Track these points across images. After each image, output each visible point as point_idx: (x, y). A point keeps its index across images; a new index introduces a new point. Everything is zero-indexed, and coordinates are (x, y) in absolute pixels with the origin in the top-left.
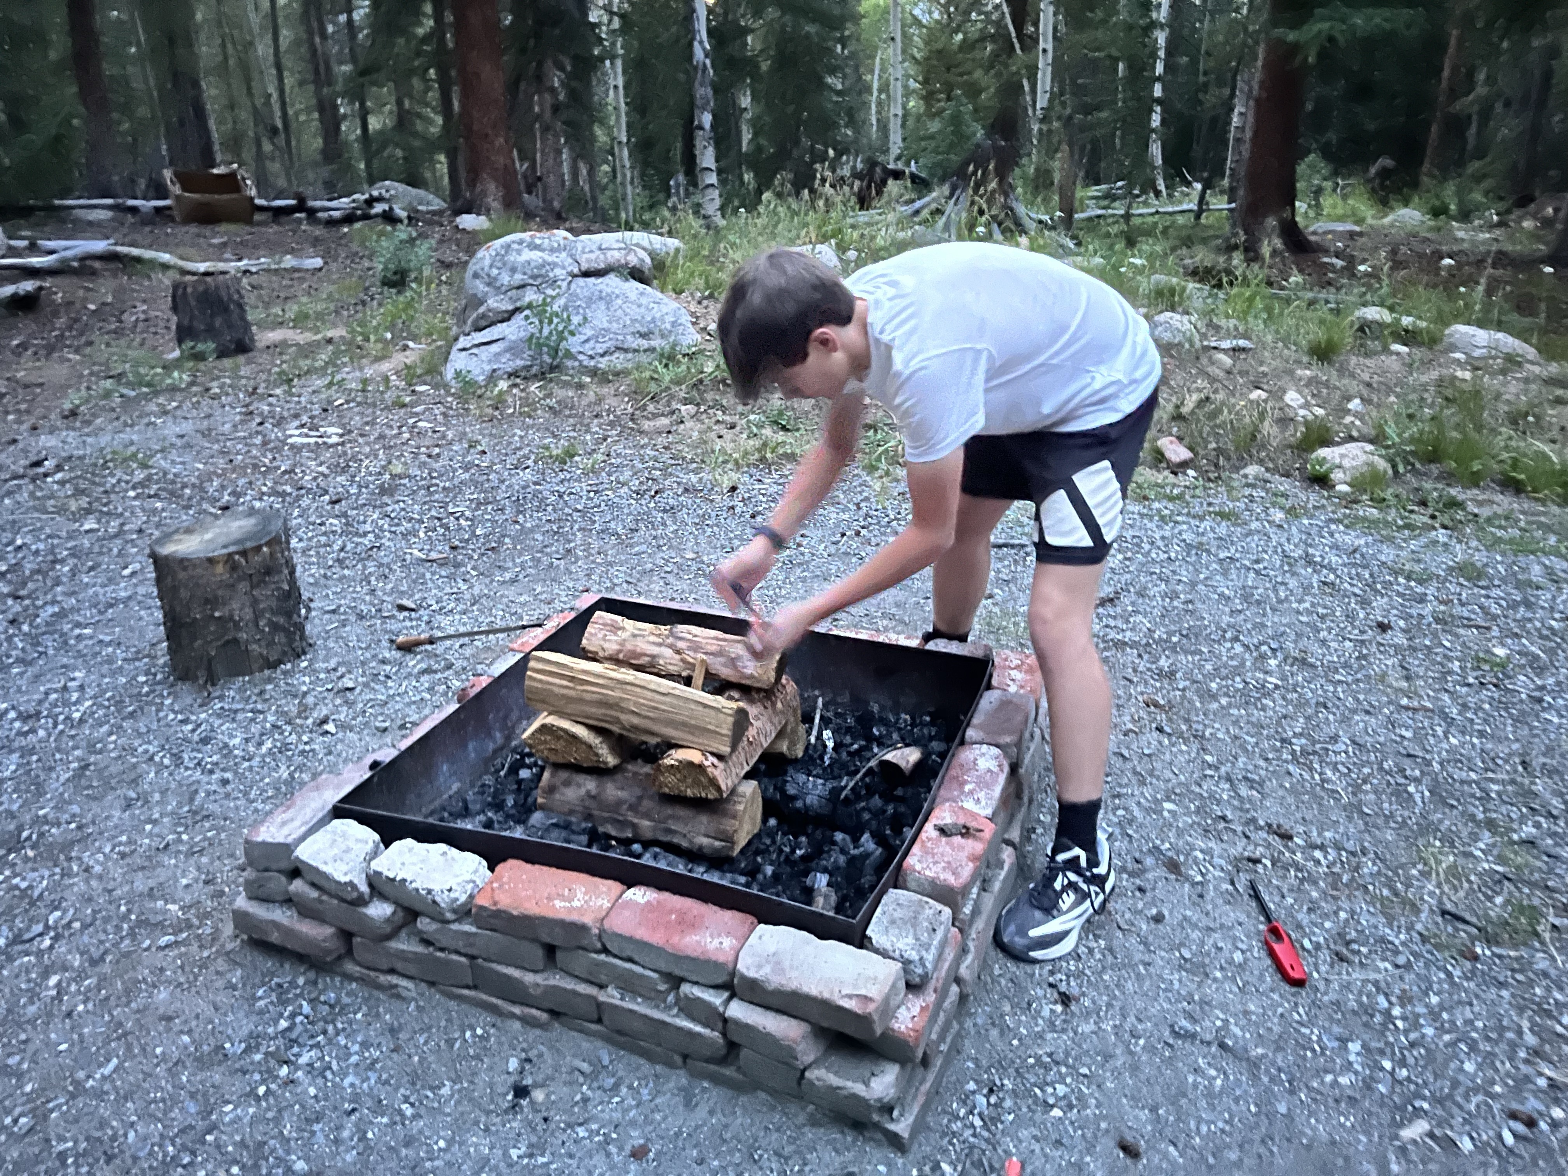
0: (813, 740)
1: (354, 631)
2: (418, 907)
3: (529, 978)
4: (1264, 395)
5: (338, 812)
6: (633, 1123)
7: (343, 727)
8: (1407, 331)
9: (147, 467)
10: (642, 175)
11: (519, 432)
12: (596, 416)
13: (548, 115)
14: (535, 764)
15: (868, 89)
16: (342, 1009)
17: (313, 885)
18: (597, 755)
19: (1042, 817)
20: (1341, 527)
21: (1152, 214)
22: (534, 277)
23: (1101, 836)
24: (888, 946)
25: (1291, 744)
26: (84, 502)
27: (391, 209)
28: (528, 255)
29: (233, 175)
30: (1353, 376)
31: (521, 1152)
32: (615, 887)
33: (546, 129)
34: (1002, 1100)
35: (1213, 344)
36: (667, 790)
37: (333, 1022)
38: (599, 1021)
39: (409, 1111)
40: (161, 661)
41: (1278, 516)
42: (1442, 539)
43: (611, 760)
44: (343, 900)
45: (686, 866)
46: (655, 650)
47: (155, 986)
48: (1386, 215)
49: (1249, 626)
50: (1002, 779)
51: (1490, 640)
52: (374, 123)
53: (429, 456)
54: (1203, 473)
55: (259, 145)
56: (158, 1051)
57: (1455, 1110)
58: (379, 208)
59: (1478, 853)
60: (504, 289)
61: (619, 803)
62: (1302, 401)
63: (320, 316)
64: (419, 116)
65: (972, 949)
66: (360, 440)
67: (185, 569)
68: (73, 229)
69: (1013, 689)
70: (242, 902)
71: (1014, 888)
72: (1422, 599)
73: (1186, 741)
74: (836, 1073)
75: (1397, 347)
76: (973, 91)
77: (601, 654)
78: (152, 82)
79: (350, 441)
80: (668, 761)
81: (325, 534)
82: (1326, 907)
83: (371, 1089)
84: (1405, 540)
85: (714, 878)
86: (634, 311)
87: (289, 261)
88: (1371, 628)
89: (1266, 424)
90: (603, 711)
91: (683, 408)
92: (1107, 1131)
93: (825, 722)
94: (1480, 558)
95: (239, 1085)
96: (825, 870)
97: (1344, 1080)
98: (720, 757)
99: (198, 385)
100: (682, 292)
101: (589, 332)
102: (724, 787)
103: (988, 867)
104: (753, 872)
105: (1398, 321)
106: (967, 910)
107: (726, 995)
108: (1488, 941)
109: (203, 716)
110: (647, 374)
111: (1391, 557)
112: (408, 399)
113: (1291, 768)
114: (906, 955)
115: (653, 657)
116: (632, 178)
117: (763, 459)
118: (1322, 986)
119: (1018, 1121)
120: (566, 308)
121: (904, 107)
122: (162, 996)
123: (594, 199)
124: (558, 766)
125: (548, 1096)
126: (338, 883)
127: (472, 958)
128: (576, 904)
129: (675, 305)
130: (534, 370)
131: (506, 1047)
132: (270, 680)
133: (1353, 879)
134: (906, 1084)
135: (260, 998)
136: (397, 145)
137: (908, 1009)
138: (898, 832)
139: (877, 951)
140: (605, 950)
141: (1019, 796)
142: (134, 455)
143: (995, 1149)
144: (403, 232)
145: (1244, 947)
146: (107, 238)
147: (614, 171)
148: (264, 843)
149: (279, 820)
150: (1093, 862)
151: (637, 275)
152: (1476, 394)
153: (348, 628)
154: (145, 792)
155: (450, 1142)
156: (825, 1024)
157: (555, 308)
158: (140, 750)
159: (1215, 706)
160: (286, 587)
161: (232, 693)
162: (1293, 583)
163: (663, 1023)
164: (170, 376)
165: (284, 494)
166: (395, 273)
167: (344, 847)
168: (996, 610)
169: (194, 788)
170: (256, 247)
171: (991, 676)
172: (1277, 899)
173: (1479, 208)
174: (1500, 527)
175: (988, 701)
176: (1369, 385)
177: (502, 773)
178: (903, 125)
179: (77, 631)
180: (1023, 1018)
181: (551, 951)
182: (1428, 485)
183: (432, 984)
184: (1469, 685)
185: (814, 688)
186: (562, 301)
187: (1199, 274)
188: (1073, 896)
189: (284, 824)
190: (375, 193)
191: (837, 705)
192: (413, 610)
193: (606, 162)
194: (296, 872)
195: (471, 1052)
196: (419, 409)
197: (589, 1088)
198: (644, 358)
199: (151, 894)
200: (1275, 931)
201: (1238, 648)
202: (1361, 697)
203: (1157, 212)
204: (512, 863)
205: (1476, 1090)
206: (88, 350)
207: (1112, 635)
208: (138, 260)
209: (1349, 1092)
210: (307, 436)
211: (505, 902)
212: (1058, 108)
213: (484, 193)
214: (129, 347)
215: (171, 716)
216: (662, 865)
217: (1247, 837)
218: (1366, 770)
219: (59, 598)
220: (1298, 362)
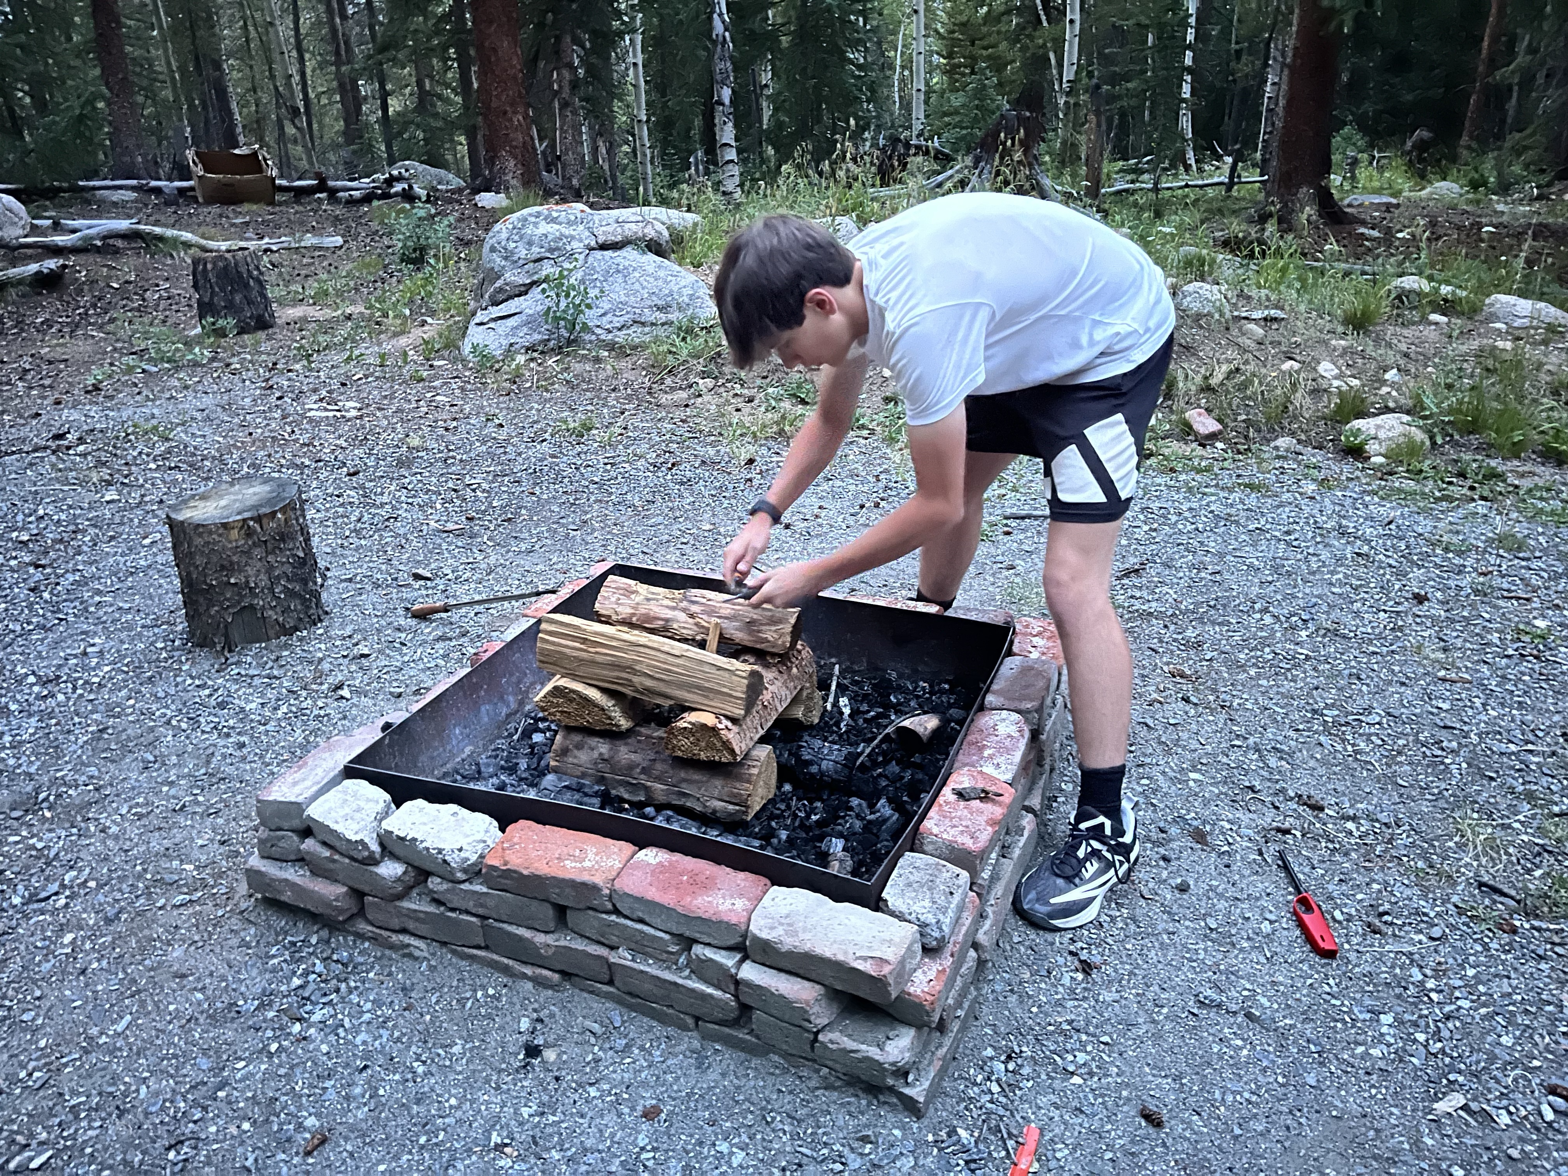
0: (829, 708)
1: (370, 599)
2: (428, 866)
3: (540, 939)
4: (1296, 366)
5: (350, 772)
6: (644, 1084)
7: (358, 692)
8: (1446, 300)
9: (167, 439)
10: (663, 154)
11: (536, 406)
12: (614, 390)
13: (567, 89)
14: (549, 729)
15: (892, 67)
16: (355, 967)
17: (325, 844)
18: (610, 718)
19: (1063, 786)
20: (1376, 499)
21: (1181, 188)
22: (551, 250)
23: (1126, 805)
24: (904, 909)
25: (1322, 715)
26: (105, 473)
27: (411, 187)
28: (544, 228)
29: (255, 154)
30: (1389, 345)
31: (531, 1111)
32: (627, 848)
33: (564, 105)
34: (1021, 1066)
35: (1244, 315)
36: (680, 754)
37: (345, 980)
38: (611, 983)
39: (421, 1070)
40: (180, 628)
41: (1310, 487)
42: (1480, 510)
43: (625, 724)
44: (352, 859)
45: (699, 829)
46: (669, 614)
47: (169, 944)
48: (1423, 188)
49: (1279, 597)
50: (1022, 744)
51: (1530, 611)
52: (395, 105)
53: (447, 429)
54: (1232, 445)
55: (281, 128)
56: (172, 1008)
57: (1492, 1084)
58: (398, 187)
59: (1517, 825)
60: (521, 262)
61: (631, 767)
62: (1337, 371)
63: (339, 293)
64: (440, 97)
65: (991, 915)
66: (378, 414)
67: (200, 535)
68: (97, 210)
69: (1035, 655)
70: (255, 862)
71: (1034, 856)
72: (1460, 571)
73: (1212, 711)
74: (849, 1036)
75: (1435, 317)
76: (998, 65)
77: (614, 617)
78: (174, 65)
79: (368, 415)
80: (682, 724)
81: (342, 505)
82: (1360, 879)
83: (383, 1047)
84: (1442, 512)
85: (728, 840)
86: (652, 285)
87: (310, 240)
88: (1407, 599)
89: (1299, 395)
90: (616, 674)
91: (701, 382)
92: (1128, 1100)
93: (842, 689)
94: (1520, 530)
95: (253, 1041)
96: (840, 835)
97: (1375, 1052)
98: (734, 721)
99: (220, 360)
100: (700, 265)
101: (607, 306)
102: (738, 751)
103: (1007, 833)
104: (767, 837)
105: (1437, 290)
106: (986, 875)
107: (738, 956)
108: (1527, 914)
109: (220, 681)
110: (665, 348)
111: (1429, 529)
112: (425, 374)
113: (1322, 739)
114: (922, 918)
115: (667, 620)
116: (652, 158)
117: (781, 432)
118: (1352, 956)
119: (1038, 1089)
120: (582, 281)
121: (927, 84)
122: (175, 955)
123: (614, 177)
124: (569, 729)
125: (559, 1055)
126: (349, 841)
127: (484, 918)
128: (587, 864)
129: (693, 278)
130: (552, 344)
131: (518, 1007)
132: (286, 646)
133: (1386, 851)
134: (923, 1048)
135: (274, 956)
136: (418, 126)
137: (924, 973)
138: (916, 799)
139: (892, 914)
140: (616, 911)
141: (1040, 764)
142: (155, 428)
143: (1013, 1115)
144: (421, 210)
145: (1272, 917)
146: (130, 217)
147: (634, 151)
148: (275, 802)
149: (290, 780)
150: (1119, 831)
151: (655, 247)
152: (1517, 365)
153: (364, 597)
154: (162, 755)
155: (462, 1100)
156: (839, 987)
157: (572, 281)
158: (158, 713)
159: (1242, 676)
160: (302, 555)
161: (249, 659)
162: (1325, 555)
163: (675, 984)
164: (191, 352)
165: (303, 466)
166: (415, 250)
167: (355, 806)
168: (1018, 580)
169: (210, 751)
170: (278, 227)
171: (1012, 642)
172: (1307, 870)
173: (1520, 180)
174: (1541, 499)
175: (1009, 667)
176: (1406, 355)
177: (515, 737)
178: (926, 102)
179: (97, 599)
180: (1043, 985)
181: (561, 911)
182: (1467, 457)
183: (444, 944)
184: (1509, 657)
185: (831, 656)
186: (579, 275)
187: (1230, 244)
188: (1096, 865)
189: (295, 784)
190: (395, 173)
191: (855, 672)
192: (428, 579)
193: (627, 142)
194: (307, 831)
195: (483, 1011)
196: (436, 383)
197: (600, 1049)
198: (661, 332)
199: (166, 854)
200: (1304, 902)
201: (1268, 619)
202: (1397, 669)
203: (1187, 186)
204: (522, 823)
205: (1514, 1064)
206: (110, 328)
207: (1137, 605)
208: (161, 238)
209: (1381, 1064)
210: (326, 410)
211: (516, 861)
212: (1085, 81)
213: (503, 171)
214: (151, 324)
215: (189, 681)
216: (675, 827)
217: (1277, 808)
218: (1401, 742)
219: (80, 567)
220: (1332, 332)
